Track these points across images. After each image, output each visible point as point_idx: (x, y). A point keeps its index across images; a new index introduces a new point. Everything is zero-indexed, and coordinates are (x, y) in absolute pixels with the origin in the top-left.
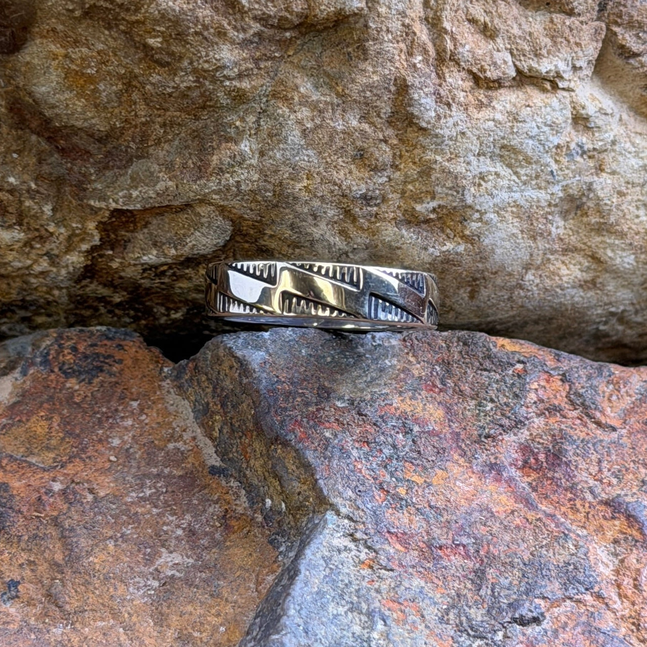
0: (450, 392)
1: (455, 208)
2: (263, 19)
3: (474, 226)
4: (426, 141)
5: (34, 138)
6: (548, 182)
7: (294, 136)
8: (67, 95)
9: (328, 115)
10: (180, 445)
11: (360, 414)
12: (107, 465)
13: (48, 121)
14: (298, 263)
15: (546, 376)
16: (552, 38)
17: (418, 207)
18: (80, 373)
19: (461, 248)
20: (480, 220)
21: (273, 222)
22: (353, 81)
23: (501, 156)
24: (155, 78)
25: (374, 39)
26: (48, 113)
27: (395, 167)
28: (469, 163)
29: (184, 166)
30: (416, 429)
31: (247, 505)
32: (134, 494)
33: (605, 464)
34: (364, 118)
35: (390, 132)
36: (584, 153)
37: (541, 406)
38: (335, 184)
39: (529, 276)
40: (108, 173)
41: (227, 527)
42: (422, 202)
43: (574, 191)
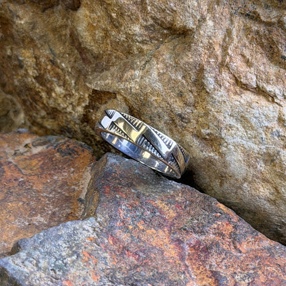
0: (185, 211)
1: (217, 136)
3: (224, 149)
4: (208, 99)
6: (260, 143)
8: (87, 33)
9: (169, 69)
10: (76, 188)
11: (138, 197)
12: (45, 182)
13: (80, 44)
15: (227, 223)
16: (277, 78)
17: (202, 131)
18: (63, 153)
19: (217, 157)
20: (226, 147)
22: (182, 58)
23: (241, 121)
24: (113, 33)
25: (195, 44)
26: (81, 40)
27: (195, 107)
28: (225, 117)
30: (158, 214)
32: (45, 194)
33: (225, 261)
34: (184, 77)
35: (194, 88)
36: (279, 136)
38: (168, 104)
39: (245, 185)
40: (96, 74)
41: (68, 218)
42: (204, 128)
43: (271, 152)
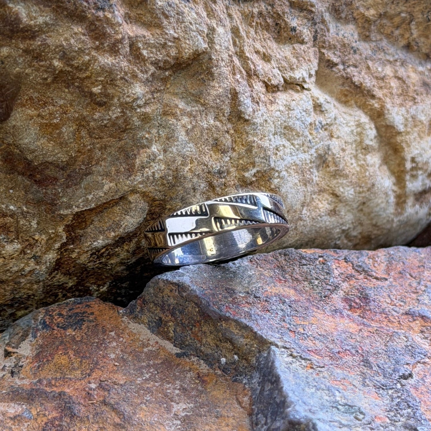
0: (291, 281)
1: (265, 171)
2: (155, 63)
3: (276, 181)
4: (248, 129)
5: (20, 178)
6: (309, 147)
7: (182, 136)
8: (43, 141)
9: (199, 118)
10: (150, 348)
11: (256, 297)
12: (115, 368)
13: (29, 163)
14: (218, 199)
15: (336, 261)
16: (297, 58)
17: (247, 175)
18: (72, 326)
20: (279, 177)
21: (171, 198)
22: (209, 94)
23: (285, 134)
24: (97, 115)
25: (216, 66)
26: (30, 157)
27: (233, 149)
28: (270, 140)
29: (118, 171)
30: (287, 300)
31: (207, 367)
32: (139, 379)
33: (392, 297)
34: (216, 118)
35: (229, 126)
36: (323, 126)
37: (343, 276)
38: (205, 165)
39: (304, 211)
40: (69, 190)
41: (203, 382)
42: (248, 171)
43: (321, 152)
